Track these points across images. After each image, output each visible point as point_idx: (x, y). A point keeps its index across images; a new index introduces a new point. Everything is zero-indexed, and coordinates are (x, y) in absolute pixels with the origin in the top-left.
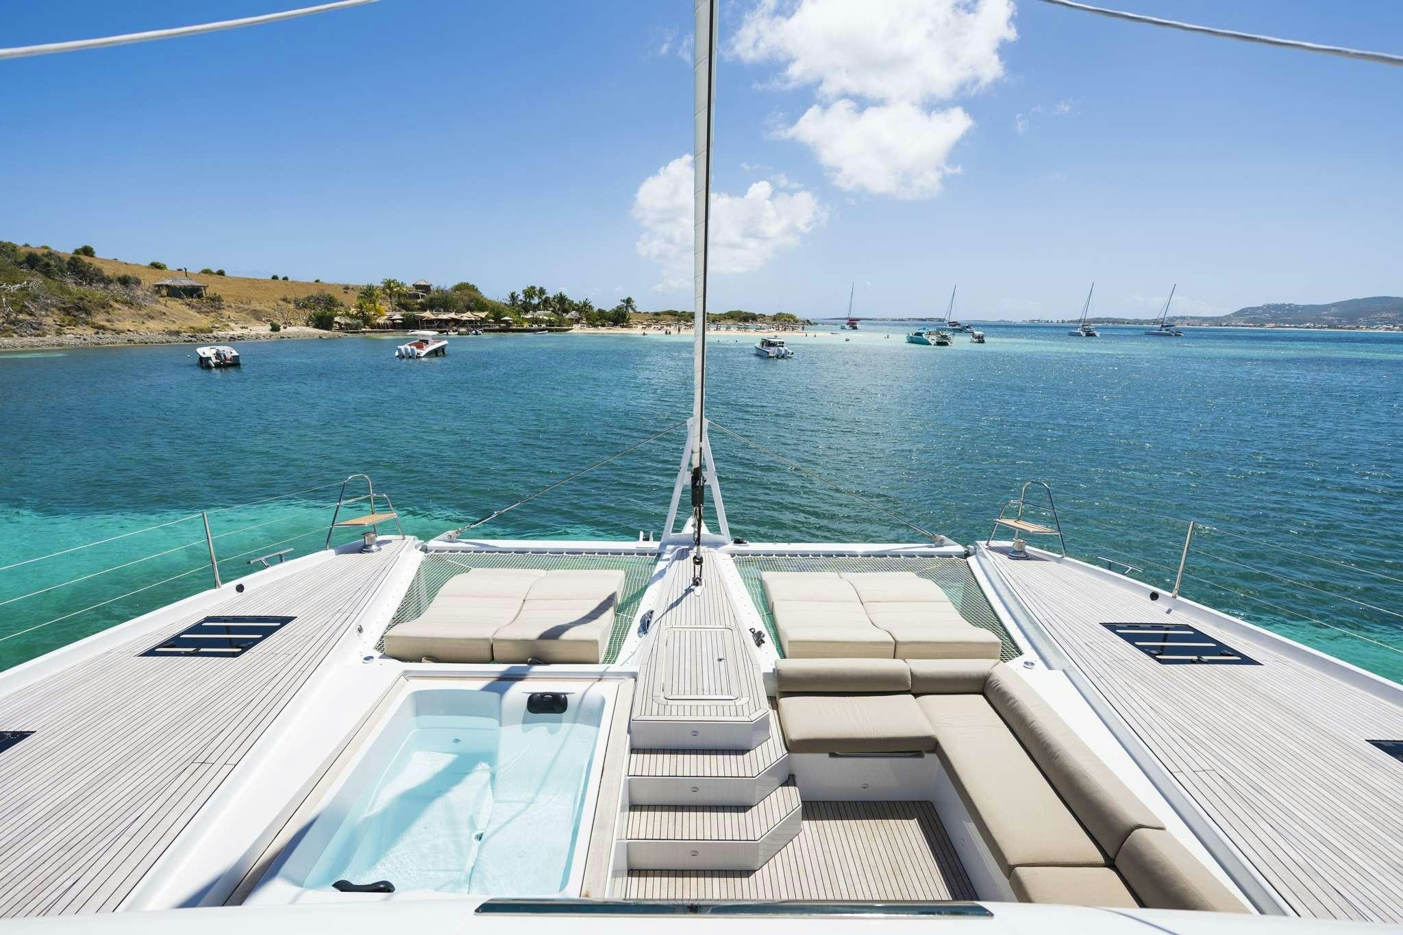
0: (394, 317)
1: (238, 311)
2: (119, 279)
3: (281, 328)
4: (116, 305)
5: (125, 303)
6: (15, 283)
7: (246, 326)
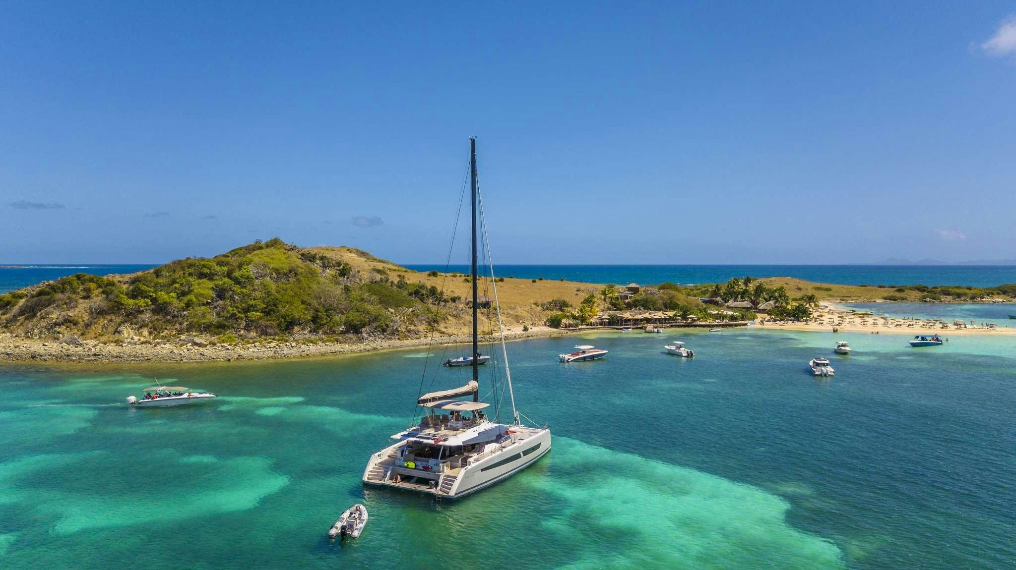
0: (604, 317)
1: (508, 316)
2: (451, 299)
3: (529, 329)
4: (450, 318)
5: (453, 316)
6: (410, 307)
7: (510, 328)
